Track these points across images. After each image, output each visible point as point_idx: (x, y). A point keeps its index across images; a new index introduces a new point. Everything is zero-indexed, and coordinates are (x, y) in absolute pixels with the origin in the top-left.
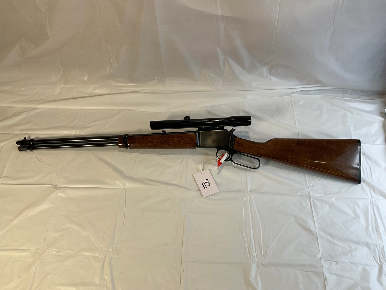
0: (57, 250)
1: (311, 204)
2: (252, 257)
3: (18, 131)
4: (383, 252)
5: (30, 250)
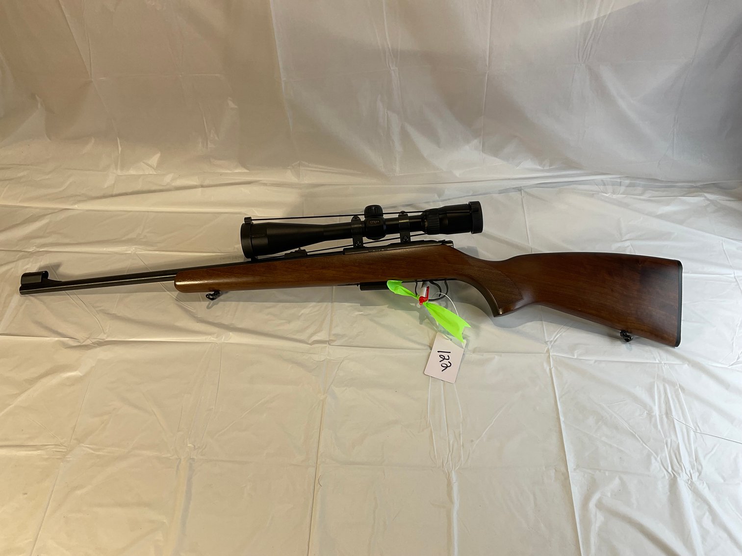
0: (94, 447)
1: (550, 370)
2: (443, 460)
4: (677, 453)
5: (47, 447)
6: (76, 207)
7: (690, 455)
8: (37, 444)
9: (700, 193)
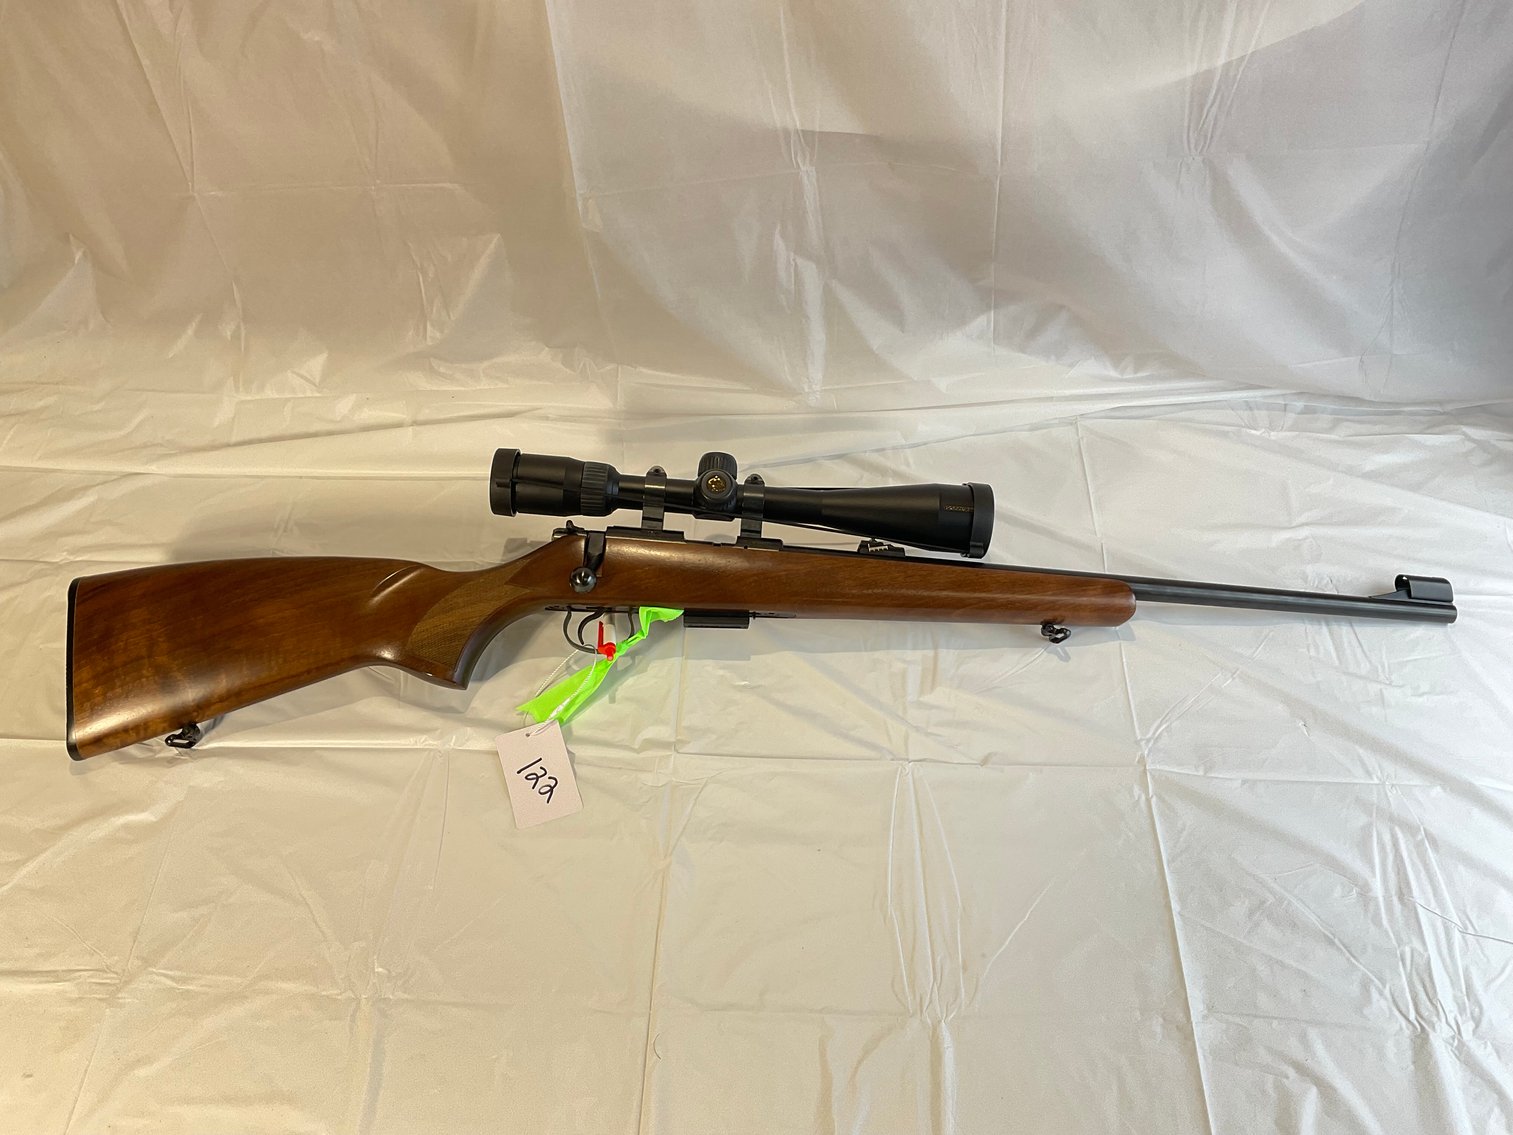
0: (177, 973)
1: (1148, 801)
2: (921, 999)
3: (65, 553)
4: (1427, 980)
5: (78, 974)
6: (153, 468)
7: (1454, 984)
8: (58, 968)
9: (1452, 427)
